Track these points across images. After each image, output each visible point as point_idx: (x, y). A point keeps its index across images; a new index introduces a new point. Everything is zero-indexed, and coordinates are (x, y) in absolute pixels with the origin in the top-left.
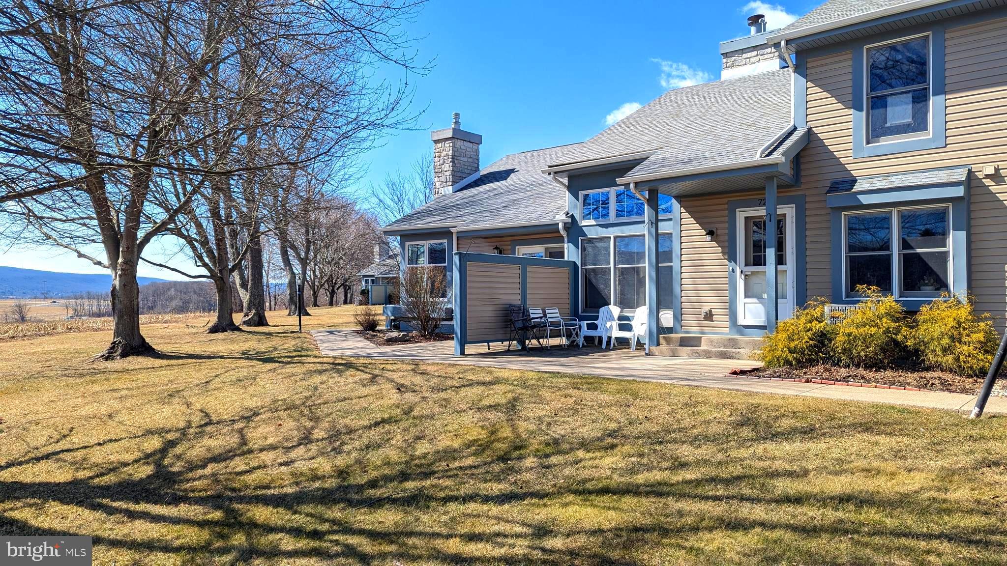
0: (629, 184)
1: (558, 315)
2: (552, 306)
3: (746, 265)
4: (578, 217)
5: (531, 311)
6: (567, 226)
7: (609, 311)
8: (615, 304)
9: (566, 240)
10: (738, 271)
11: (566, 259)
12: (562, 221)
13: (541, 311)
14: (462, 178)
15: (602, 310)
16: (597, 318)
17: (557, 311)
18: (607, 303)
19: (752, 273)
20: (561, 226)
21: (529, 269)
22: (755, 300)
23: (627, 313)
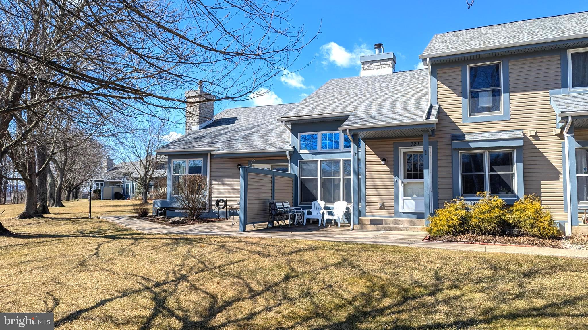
0: (346, 130)
1: (289, 206)
2: (286, 200)
3: (404, 178)
4: (298, 148)
5: (277, 204)
6: (291, 153)
7: (318, 203)
8: (321, 200)
9: (289, 161)
10: (400, 182)
11: (289, 172)
12: (288, 150)
13: (281, 204)
14: (204, 121)
15: (313, 203)
16: (311, 208)
17: (288, 203)
18: (316, 199)
19: (408, 183)
20: (287, 153)
21: (276, 178)
22: (410, 198)
23: (329, 205)
